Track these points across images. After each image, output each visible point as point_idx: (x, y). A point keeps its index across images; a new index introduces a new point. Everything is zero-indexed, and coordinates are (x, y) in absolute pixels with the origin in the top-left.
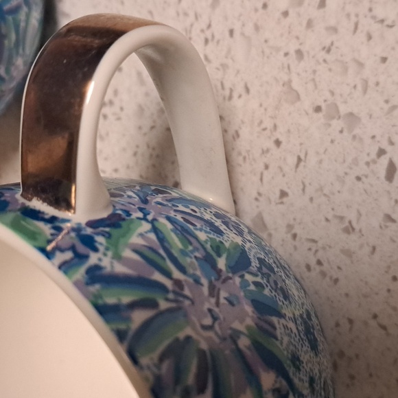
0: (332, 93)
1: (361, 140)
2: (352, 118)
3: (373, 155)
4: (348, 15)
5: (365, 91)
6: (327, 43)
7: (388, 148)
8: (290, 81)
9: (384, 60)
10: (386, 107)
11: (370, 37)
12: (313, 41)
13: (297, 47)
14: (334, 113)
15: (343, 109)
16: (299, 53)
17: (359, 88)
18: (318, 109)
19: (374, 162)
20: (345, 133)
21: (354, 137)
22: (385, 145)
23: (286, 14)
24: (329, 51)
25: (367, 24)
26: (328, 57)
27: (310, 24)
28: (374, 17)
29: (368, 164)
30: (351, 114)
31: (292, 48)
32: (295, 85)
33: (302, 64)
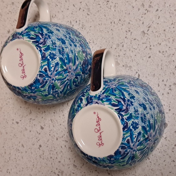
0: (126, 63)
1: (133, 71)
2: (130, 67)
3: (135, 73)
4: (128, 48)
5: (132, 62)
6: (124, 53)
7: (138, 72)
8: (117, 61)
9: (136, 55)
10: (137, 64)
11: (132, 52)
12: (121, 53)
13: (119, 54)
14: (127, 66)
15: (129, 65)
16: (119, 56)
17: (131, 61)
18: (124, 66)
19: (136, 75)
20: (129, 70)
21: (131, 70)
22: (137, 71)
23: (116, 49)
24: (125, 55)
25: (132, 49)
26: (125, 56)
27: (121, 50)
28: (133, 48)
29: (134, 75)
30: (130, 66)
31: (117, 55)
32: (118, 62)
33: (120, 58)
